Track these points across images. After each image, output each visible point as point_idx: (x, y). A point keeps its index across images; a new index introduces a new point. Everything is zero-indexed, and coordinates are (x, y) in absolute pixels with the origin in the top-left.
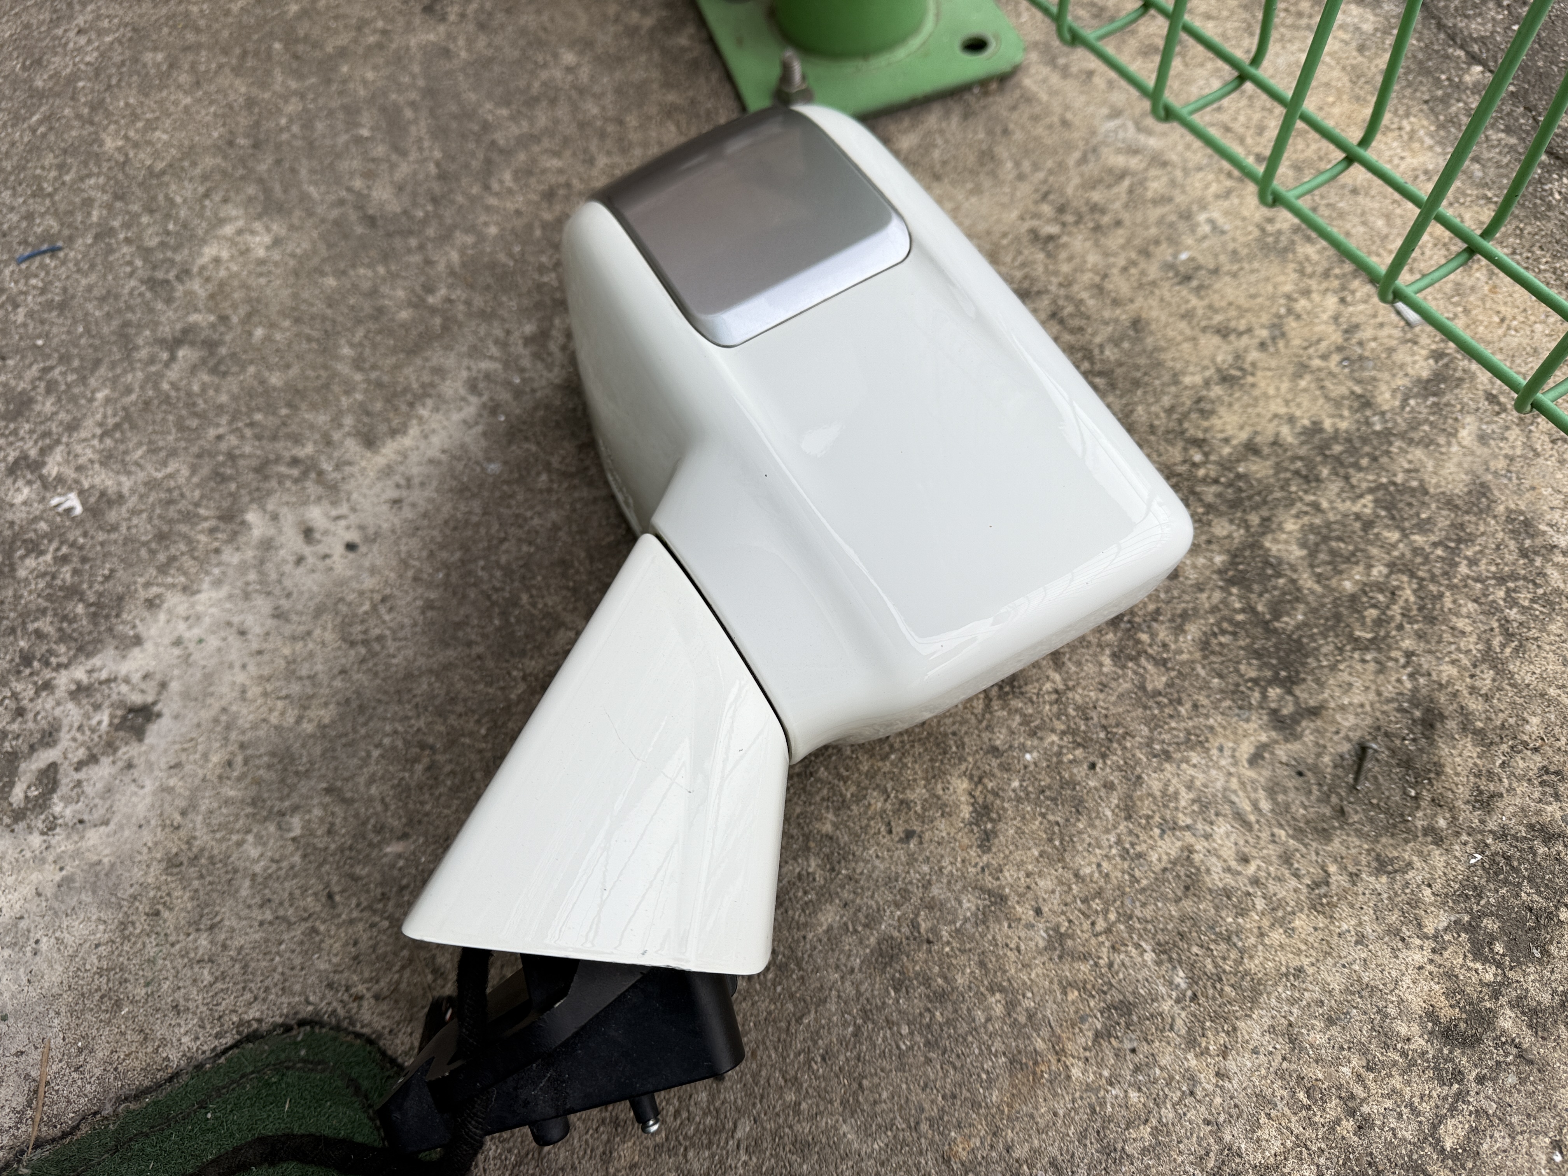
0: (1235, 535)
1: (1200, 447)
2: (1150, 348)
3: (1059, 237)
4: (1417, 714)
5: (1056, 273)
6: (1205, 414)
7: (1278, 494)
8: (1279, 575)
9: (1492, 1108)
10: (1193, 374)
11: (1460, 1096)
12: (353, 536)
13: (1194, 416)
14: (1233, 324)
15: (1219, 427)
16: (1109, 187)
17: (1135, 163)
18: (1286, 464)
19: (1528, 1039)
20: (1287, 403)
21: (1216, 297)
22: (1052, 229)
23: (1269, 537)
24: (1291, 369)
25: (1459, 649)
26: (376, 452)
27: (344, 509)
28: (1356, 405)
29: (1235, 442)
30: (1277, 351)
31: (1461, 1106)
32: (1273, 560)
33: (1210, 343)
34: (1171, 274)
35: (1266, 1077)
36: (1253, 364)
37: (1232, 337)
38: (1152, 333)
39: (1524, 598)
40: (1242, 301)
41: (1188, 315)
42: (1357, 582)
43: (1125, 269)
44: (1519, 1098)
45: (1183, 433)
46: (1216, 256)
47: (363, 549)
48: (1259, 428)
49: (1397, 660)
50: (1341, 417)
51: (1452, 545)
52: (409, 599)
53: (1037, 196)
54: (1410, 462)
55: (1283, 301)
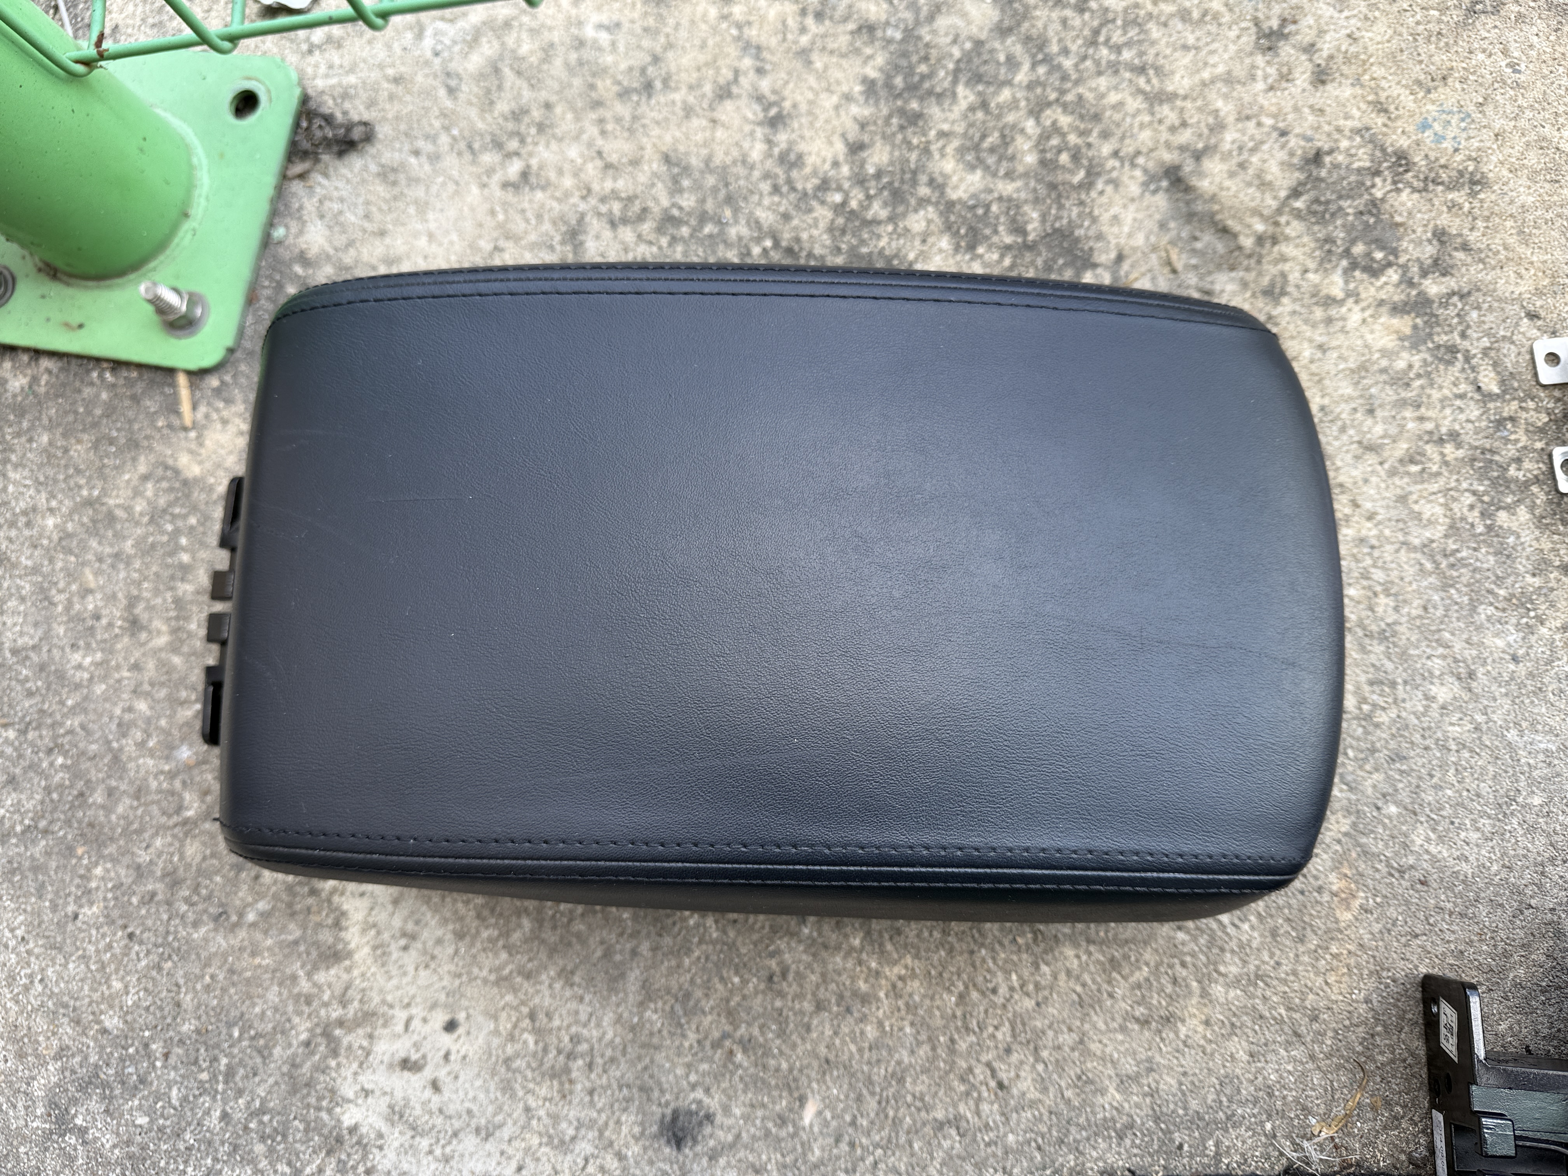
0: (930, 216)
1: (828, 189)
2: (702, 165)
3: (528, 166)
4: (1165, 184)
5: (567, 195)
6: (798, 162)
7: (914, 156)
8: (987, 207)
9: (1485, 342)
10: (752, 148)
11: (1467, 359)
12: (440, 1018)
13: (794, 174)
14: (722, 81)
15: (819, 162)
16: (500, 88)
17: (488, 49)
18: (889, 131)
19: (1451, 283)
20: (829, 90)
21: (683, 75)
22: (514, 168)
23: (948, 191)
24: (798, 65)
25: (1134, 116)
26: (349, 955)
27: (401, 1015)
28: (865, 37)
29: (841, 158)
30: (774, 64)
31: (1474, 362)
32: (971, 203)
33: (727, 111)
34: (635, 98)
35: (1388, 487)
36: (774, 92)
37: (735, 90)
38: (687, 154)
39: (1117, 37)
40: (702, 58)
41: (688, 112)
42: (1030, 150)
43: (603, 133)
44: (1490, 318)
45: (805, 194)
46: (639, 47)
47: (461, 1016)
48: (839, 130)
49: (1114, 168)
50: (870, 57)
51: (1040, 57)
52: (547, 993)
53: (468, 157)
54: (947, 34)
55: (724, 25)
